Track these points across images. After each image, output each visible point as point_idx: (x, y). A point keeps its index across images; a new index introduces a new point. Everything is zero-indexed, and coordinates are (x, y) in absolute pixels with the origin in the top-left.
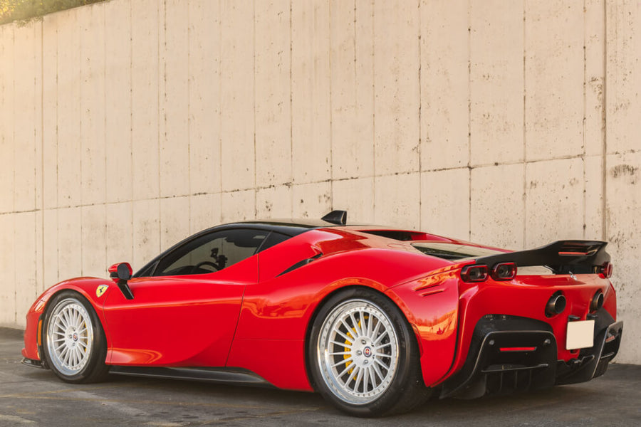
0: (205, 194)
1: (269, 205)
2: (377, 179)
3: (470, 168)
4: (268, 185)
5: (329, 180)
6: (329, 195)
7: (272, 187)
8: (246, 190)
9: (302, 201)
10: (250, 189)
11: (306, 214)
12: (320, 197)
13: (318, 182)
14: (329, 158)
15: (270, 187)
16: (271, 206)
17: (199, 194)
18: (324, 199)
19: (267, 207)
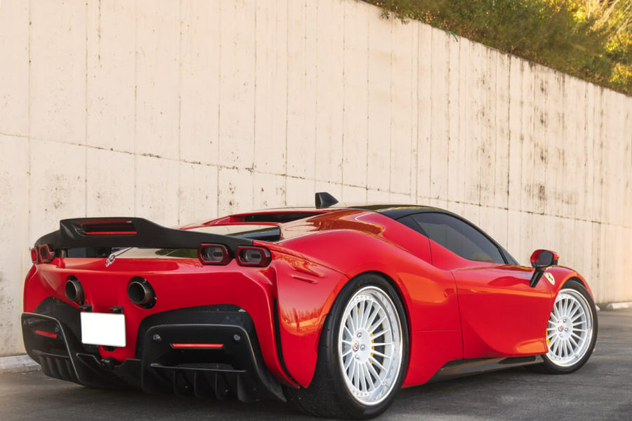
0: (158, 157)
1: (232, 187)
2: (317, 182)
3: (367, 189)
4: (231, 166)
5: (284, 175)
6: (284, 189)
7: (235, 169)
8: (208, 165)
9: (263, 190)
10: (213, 166)
11: (265, 203)
12: (277, 189)
13: (276, 175)
14: (285, 153)
15: (233, 168)
16: (235, 188)
17: (151, 155)
18: (280, 192)
19: (231, 189)
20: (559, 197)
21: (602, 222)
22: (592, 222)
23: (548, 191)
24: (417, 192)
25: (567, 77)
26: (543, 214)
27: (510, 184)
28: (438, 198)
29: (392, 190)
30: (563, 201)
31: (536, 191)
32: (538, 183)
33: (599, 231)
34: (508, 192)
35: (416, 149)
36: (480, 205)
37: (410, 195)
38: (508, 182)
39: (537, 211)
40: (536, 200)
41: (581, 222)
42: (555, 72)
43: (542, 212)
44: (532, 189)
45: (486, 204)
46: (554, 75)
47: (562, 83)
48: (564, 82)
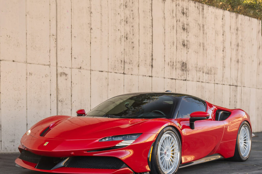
20: (199, 70)
21: (238, 85)
22: (230, 85)
23: (189, 66)
24: (57, 64)
25: (206, 6)
26: (186, 80)
27: (154, 61)
28: (80, 68)
29: (28, 62)
30: (203, 72)
31: (179, 65)
32: (180, 60)
33: (236, 91)
34: (152, 66)
35: (55, 34)
36: (124, 74)
37: (49, 65)
38: (152, 59)
39: (180, 78)
40: (179, 71)
41: (220, 86)
42: (195, 3)
43: (184, 79)
44: (175, 64)
45: (130, 73)
46: (194, 5)
47: (201, 10)
48: (203, 9)
